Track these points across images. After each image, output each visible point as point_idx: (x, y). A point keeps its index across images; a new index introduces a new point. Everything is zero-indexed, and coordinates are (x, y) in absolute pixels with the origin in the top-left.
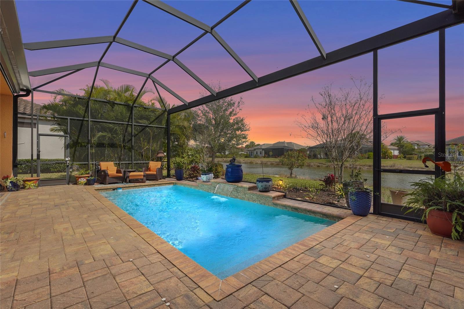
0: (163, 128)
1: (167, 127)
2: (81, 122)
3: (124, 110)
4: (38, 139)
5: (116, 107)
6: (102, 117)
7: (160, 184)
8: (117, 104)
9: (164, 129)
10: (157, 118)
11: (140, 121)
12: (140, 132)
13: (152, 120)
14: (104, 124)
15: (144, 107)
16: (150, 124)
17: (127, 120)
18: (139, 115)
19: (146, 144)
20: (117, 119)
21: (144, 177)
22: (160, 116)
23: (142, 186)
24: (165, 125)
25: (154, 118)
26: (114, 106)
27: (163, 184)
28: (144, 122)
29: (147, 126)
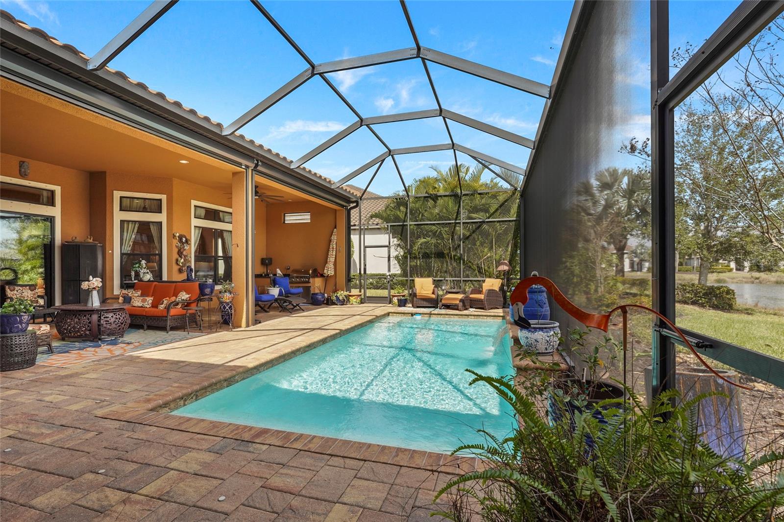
0: (512, 221)
1: (518, 219)
2: (401, 227)
3: (450, 203)
4: (365, 251)
5: (440, 201)
6: (424, 217)
7: (477, 316)
8: (440, 196)
9: (514, 223)
10: (501, 206)
11: (474, 215)
12: (474, 232)
13: (492, 210)
14: (426, 226)
15: (479, 192)
16: (489, 218)
17: (454, 217)
18: (471, 206)
19: (486, 250)
20: (441, 218)
21: (460, 301)
22: (506, 201)
23: (449, 315)
24: (515, 216)
25: (496, 206)
26: (438, 199)
27: (482, 316)
28: (479, 217)
29: (484, 222)
